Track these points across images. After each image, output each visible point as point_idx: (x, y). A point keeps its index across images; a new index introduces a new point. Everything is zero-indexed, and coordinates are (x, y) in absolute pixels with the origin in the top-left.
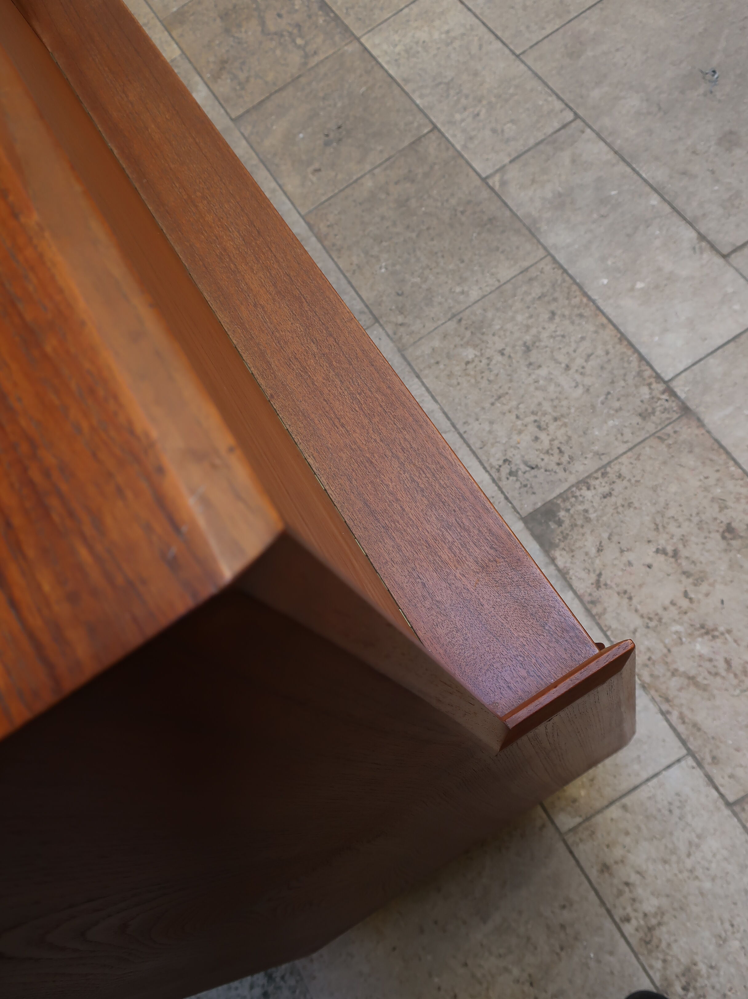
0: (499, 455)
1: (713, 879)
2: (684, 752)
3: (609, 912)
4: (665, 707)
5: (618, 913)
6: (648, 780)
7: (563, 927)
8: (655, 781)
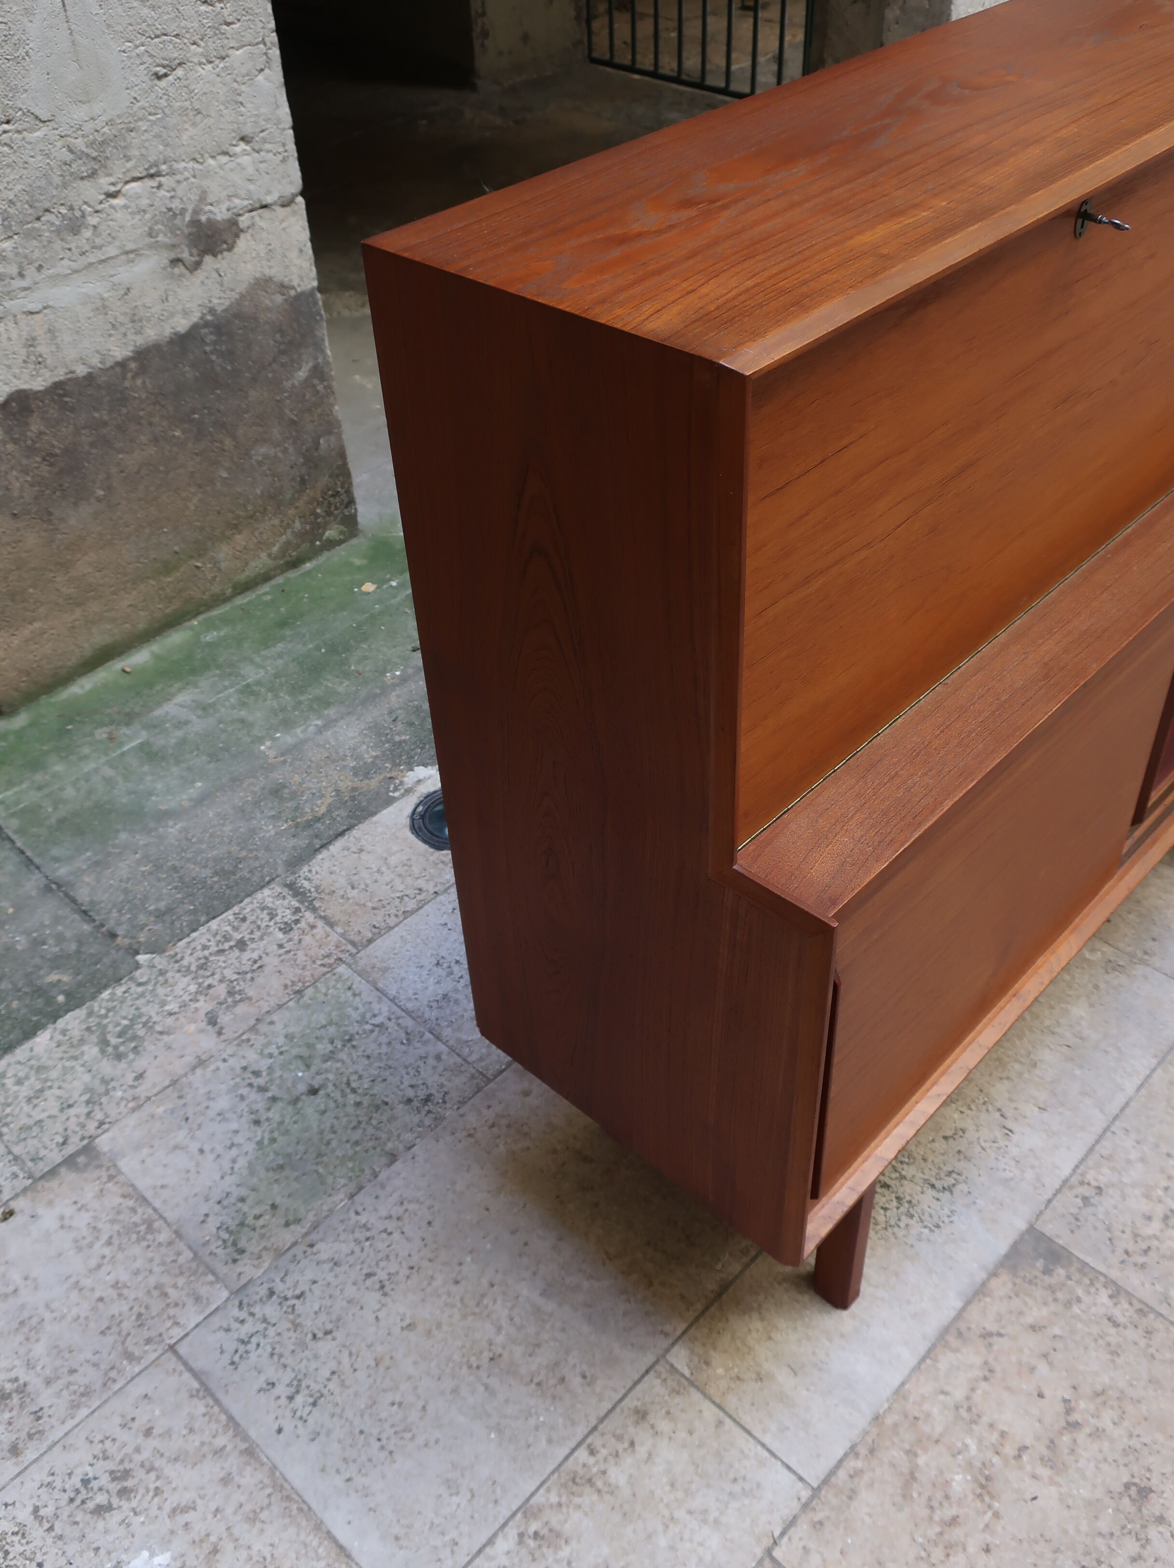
0: (1103, 1180)
1: (672, 1548)
2: (815, 1485)
3: (595, 1428)
4: (863, 1451)
5: (596, 1440)
6: (763, 1445)
7: (562, 1380)
8: (766, 1454)
